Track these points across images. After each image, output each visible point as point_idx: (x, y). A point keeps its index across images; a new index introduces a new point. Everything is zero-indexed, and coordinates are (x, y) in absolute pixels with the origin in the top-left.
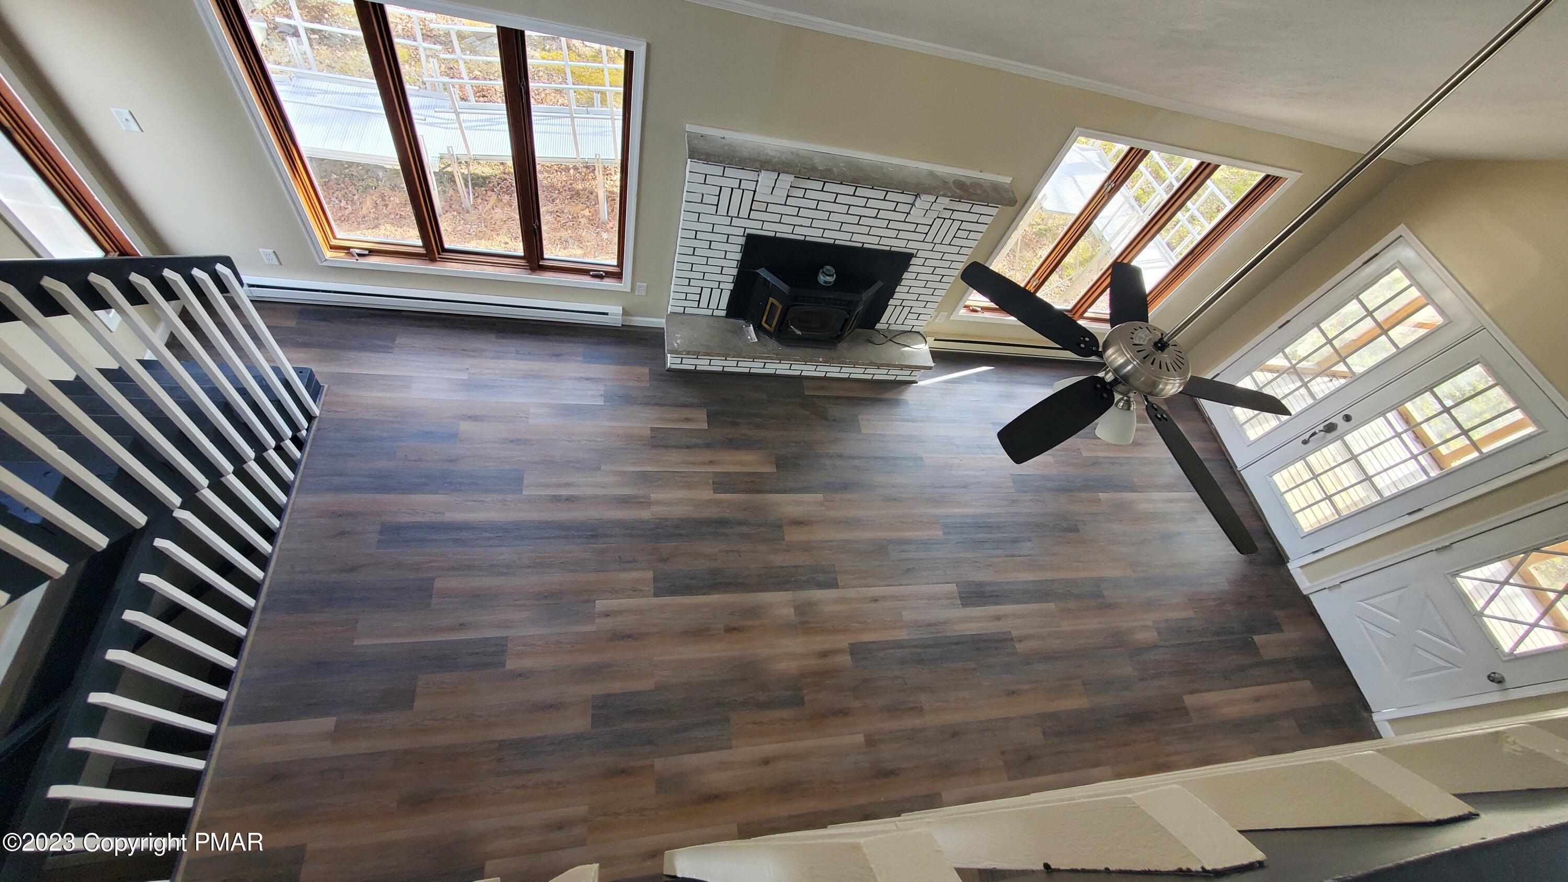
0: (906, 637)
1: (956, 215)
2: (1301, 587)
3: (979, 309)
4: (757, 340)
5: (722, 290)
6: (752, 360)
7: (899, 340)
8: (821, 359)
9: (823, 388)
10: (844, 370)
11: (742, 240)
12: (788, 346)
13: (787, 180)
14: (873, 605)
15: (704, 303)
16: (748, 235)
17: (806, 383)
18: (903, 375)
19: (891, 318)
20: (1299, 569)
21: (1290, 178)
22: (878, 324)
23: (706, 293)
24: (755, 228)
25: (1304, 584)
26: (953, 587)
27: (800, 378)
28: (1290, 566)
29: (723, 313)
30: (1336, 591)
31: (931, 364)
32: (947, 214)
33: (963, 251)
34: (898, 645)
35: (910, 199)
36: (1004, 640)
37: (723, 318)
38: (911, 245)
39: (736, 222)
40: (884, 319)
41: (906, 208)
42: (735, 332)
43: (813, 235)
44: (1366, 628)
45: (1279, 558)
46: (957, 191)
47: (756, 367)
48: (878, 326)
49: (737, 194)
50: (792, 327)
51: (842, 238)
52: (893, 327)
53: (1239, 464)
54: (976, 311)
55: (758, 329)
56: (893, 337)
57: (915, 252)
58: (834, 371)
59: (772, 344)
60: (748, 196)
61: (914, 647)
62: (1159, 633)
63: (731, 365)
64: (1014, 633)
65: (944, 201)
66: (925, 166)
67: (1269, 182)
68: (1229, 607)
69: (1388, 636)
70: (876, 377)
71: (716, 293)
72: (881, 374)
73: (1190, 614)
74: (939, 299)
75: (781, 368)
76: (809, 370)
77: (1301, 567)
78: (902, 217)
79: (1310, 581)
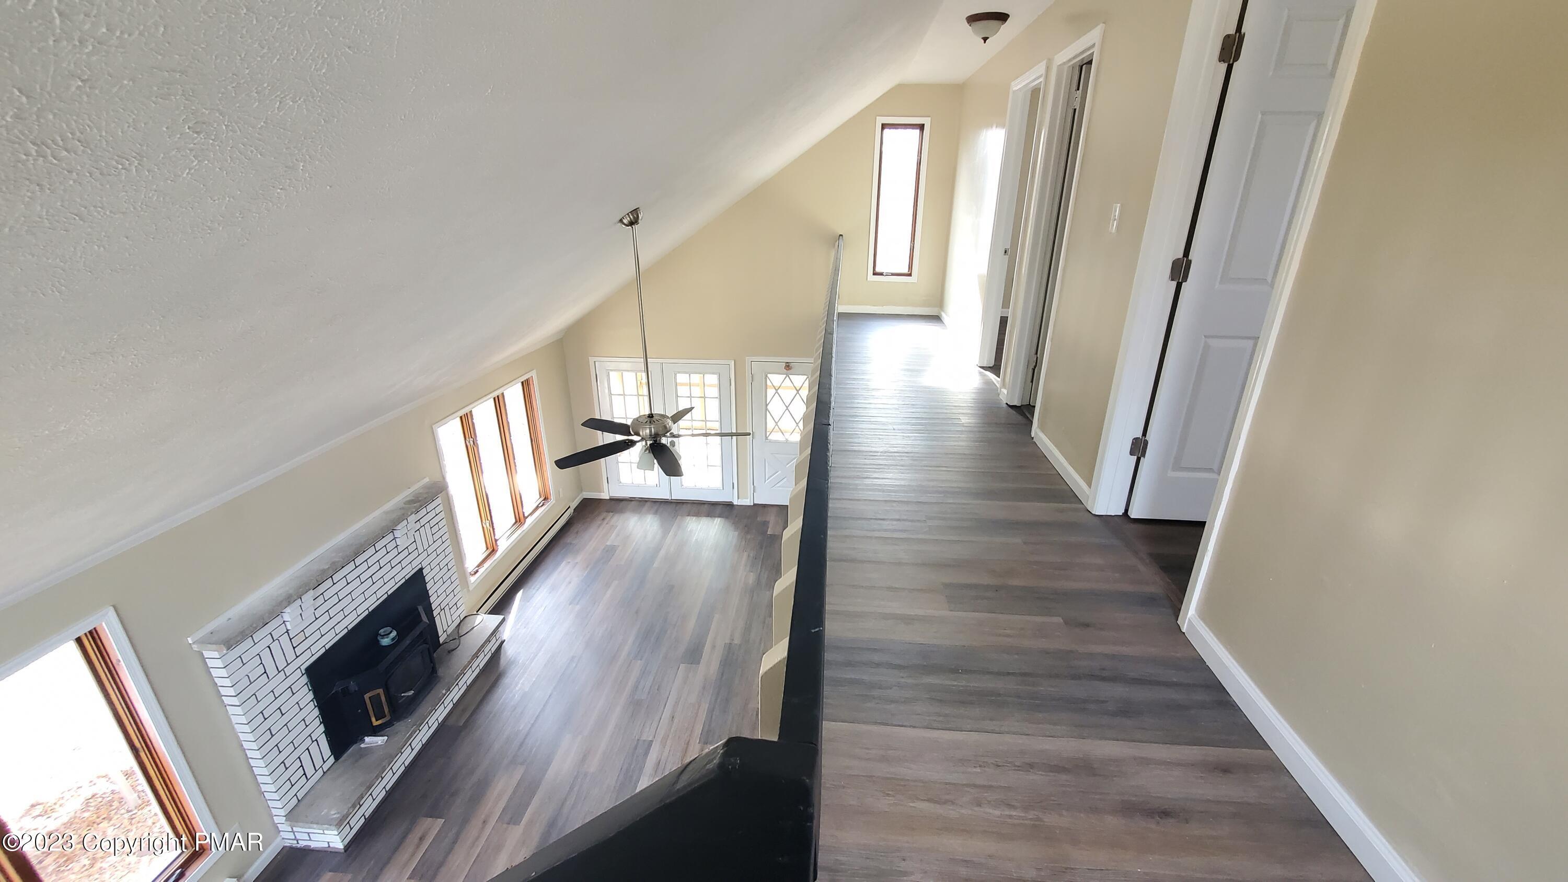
0: (707, 705)
1: (423, 522)
2: (749, 504)
3: (477, 568)
4: (386, 738)
5: (316, 740)
6: (400, 754)
7: (462, 632)
8: (444, 692)
9: (464, 711)
10: (446, 703)
11: (305, 679)
12: (412, 713)
13: (308, 597)
14: (676, 720)
15: (310, 771)
16: (307, 670)
17: (451, 722)
18: (492, 647)
19: (444, 625)
20: (739, 500)
21: (533, 374)
22: (440, 639)
23: (306, 758)
24: (308, 659)
25: (748, 502)
26: (682, 666)
27: (442, 726)
28: (735, 503)
29: (332, 759)
30: (756, 489)
31: (501, 617)
32: (418, 526)
33: (444, 538)
34: (711, 711)
35: (390, 537)
36: (729, 648)
37: (336, 763)
38: (415, 564)
39: (288, 671)
40: (440, 632)
41: (393, 544)
42: (361, 756)
43: (352, 621)
44: (779, 487)
45: (729, 506)
46: (415, 505)
47: (407, 756)
48: (441, 640)
49: (275, 647)
50: (403, 695)
51: (372, 603)
52: (450, 631)
53: (668, 497)
54: (477, 571)
55: (375, 732)
56: (458, 635)
57: (420, 566)
58: (456, 694)
59: (400, 726)
60: (285, 640)
61: (716, 700)
62: (752, 572)
63: (389, 779)
64: (728, 641)
65: (413, 518)
66: (377, 513)
67: (526, 385)
68: (749, 537)
69: (785, 480)
70: (481, 666)
71: (314, 749)
72: (482, 661)
73: (746, 554)
74: (457, 582)
75: (424, 735)
76: (441, 713)
77: (738, 498)
78: (395, 552)
79: (747, 499)
